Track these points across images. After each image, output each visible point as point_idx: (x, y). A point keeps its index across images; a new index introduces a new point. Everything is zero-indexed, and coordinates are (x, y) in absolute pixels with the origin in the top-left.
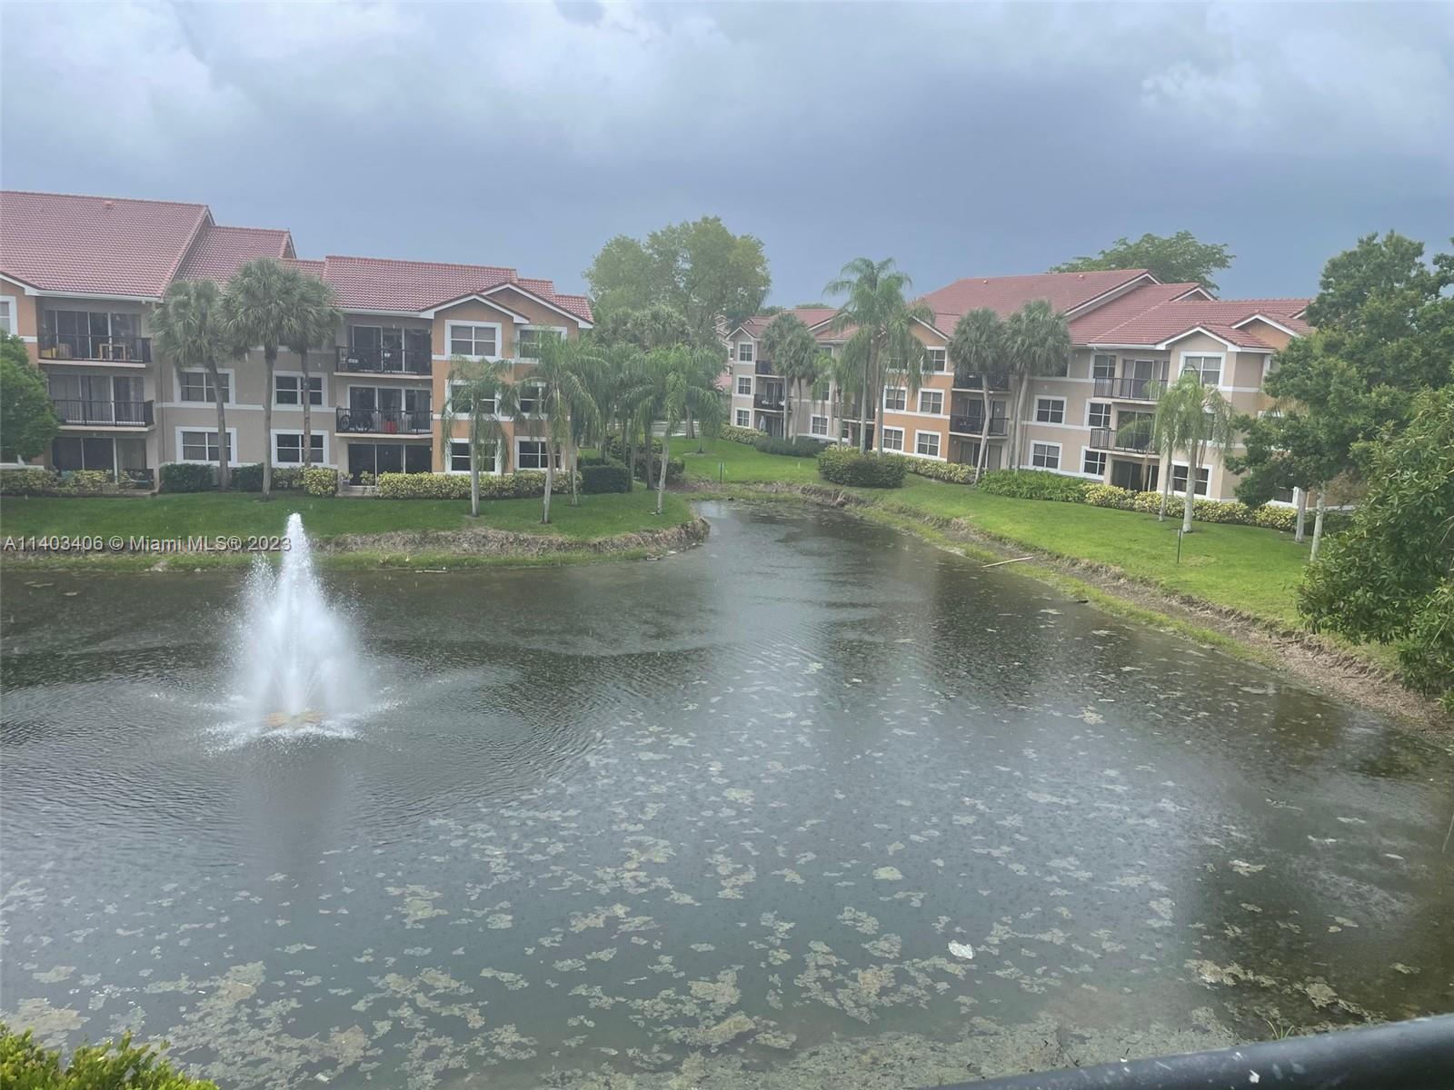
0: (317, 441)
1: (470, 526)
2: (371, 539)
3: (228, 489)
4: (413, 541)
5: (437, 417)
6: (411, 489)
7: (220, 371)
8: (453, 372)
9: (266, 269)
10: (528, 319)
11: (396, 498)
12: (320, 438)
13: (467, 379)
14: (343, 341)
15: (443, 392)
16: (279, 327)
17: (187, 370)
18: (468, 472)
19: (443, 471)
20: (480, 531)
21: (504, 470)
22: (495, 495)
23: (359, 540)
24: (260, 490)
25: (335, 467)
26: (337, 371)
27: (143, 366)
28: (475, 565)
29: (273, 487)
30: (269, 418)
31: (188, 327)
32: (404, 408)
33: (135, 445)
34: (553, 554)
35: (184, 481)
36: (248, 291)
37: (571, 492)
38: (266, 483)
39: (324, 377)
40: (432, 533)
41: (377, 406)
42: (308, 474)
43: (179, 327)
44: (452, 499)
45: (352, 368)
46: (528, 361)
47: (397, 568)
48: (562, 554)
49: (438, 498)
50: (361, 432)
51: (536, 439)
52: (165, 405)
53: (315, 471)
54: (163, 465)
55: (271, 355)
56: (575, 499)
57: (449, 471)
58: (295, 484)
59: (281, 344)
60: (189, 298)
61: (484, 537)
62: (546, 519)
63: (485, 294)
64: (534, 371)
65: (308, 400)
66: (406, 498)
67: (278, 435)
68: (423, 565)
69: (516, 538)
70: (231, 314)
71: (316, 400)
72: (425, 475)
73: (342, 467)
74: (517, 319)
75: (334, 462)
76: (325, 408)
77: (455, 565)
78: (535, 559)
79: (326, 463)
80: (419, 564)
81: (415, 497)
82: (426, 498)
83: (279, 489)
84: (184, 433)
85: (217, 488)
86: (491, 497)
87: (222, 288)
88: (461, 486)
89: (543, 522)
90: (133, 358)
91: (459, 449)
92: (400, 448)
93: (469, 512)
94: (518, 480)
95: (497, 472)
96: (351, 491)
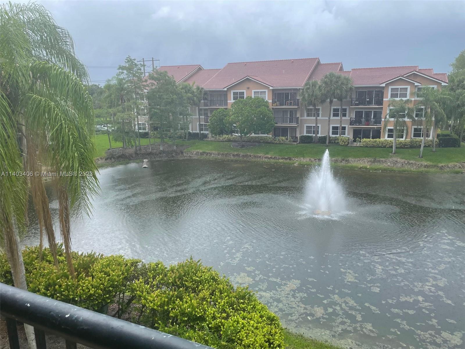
0: (344, 128)
1: (391, 157)
2: (357, 160)
3: (317, 143)
4: (371, 161)
5: (383, 120)
6: (373, 144)
7: (317, 107)
8: (390, 104)
9: (332, 75)
10: (421, 83)
11: (367, 147)
12: (345, 127)
13: (395, 106)
14: (354, 96)
15: (386, 111)
16: (334, 93)
17: (308, 108)
18: (392, 139)
19: (385, 138)
20: (395, 159)
21: (406, 138)
22: (402, 147)
23: (353, 160)
24: (326, 143)
25: (349, 136)
26: (351, 106)
27: (297, 107)
28: (391, 171)
29: (329, 143)
30: (329, 121)
31: (309, 95)
32: (372, 117)
33: (294, 129)
34: (422, 169)
35: (306, 140)
36: (326, 83)
37: (433, 146)
38: (327, 141)
39: (347, 108)
40: (378, 159)
41: (363, 117)
42: (340, 139)
43: (307, 95)
44: (386, 148)
45: (356, 105)
46: (418, 99)
47: (364, 170)
48: (426, 169)
49: (382, 147)
50: (357, 125)
51: (419, 127)
52: (302, 118)
53: (342, 138)
54: (300, 135)
55: (331, 102)
56: (434, 149)
57: (386, 138)
58: (336, 141)
59: (335, 98)
60: (310, 87)
61: (396, 161)
62: (421, 156)
63: (404, 76)
64: (421, 102)
65: (342, 116)
66: (371, 147)
67: (333, 127)
68: (373, 169)
69: (408, 162)
70: (321, 90)
71: (345, 115)
72: (378, 140)
73: (351, 137)
74: (416, 84)
75: (349, 135)
76: (347, 118)
77: (384, 170)
78: (415, 170)
79: (346, 135)
80: (372, 169)
81: (373, 147)
82: (377, 147)
83: (331, 143)
84: (307, 126)
85: (314, 142)
86: (401, 148)
87: (319, 83)
88: (390, 143)
89: (420, 157)
90: (294, 105)
91: (390, 130)
92: (370, 131)
93: (391, 153)
94: (411, 142)
95: (404, 139)
96: (353, 144)
